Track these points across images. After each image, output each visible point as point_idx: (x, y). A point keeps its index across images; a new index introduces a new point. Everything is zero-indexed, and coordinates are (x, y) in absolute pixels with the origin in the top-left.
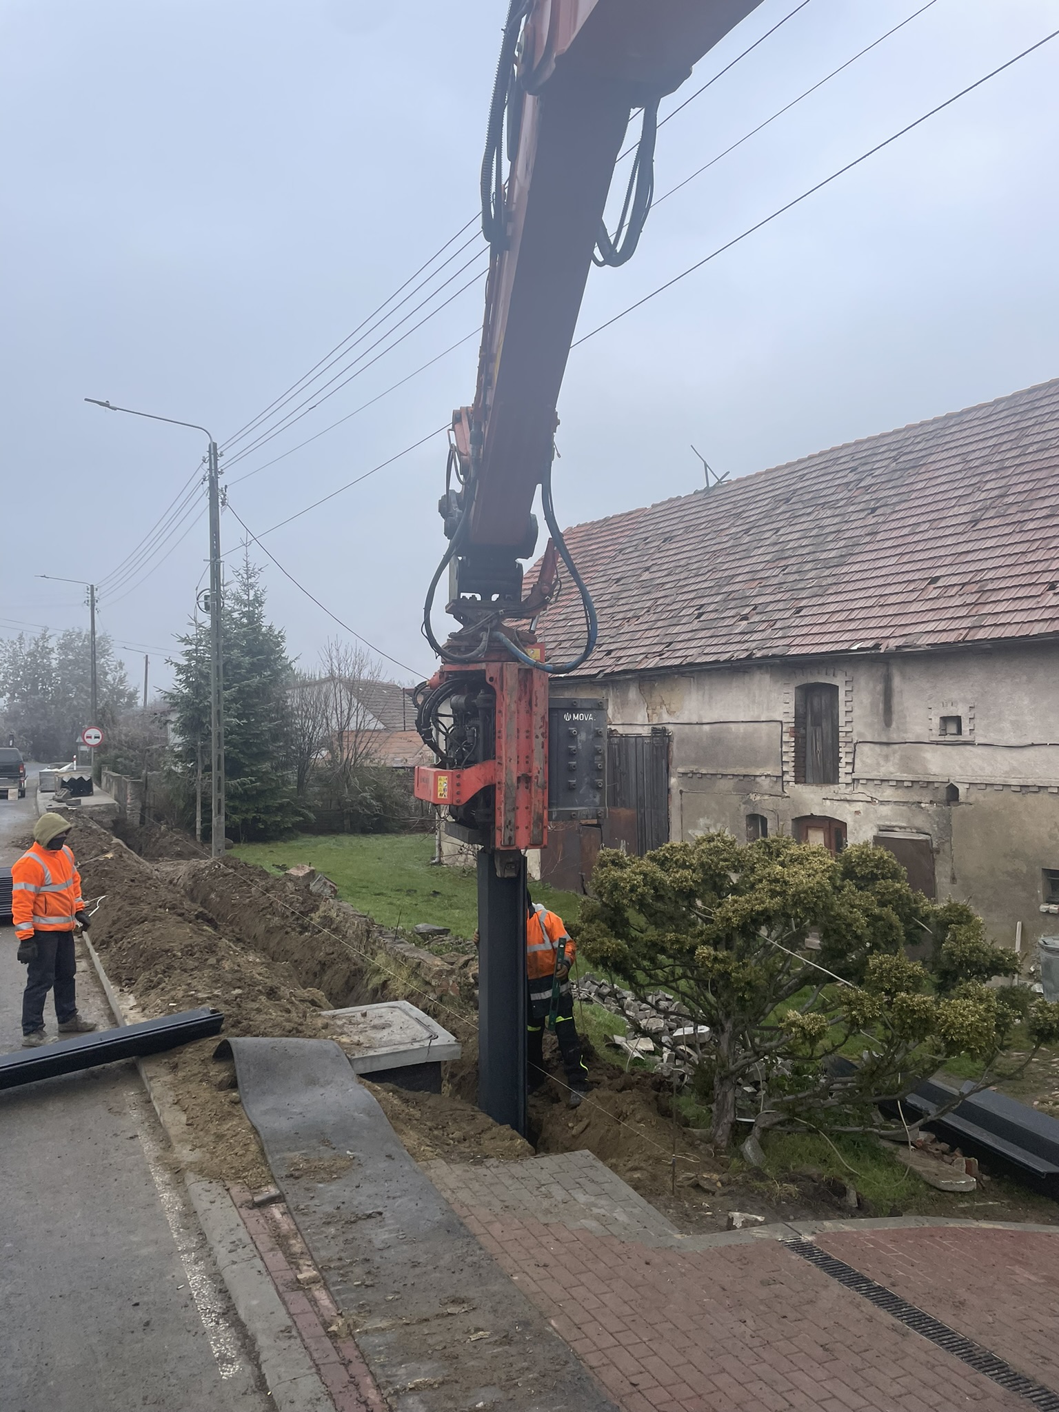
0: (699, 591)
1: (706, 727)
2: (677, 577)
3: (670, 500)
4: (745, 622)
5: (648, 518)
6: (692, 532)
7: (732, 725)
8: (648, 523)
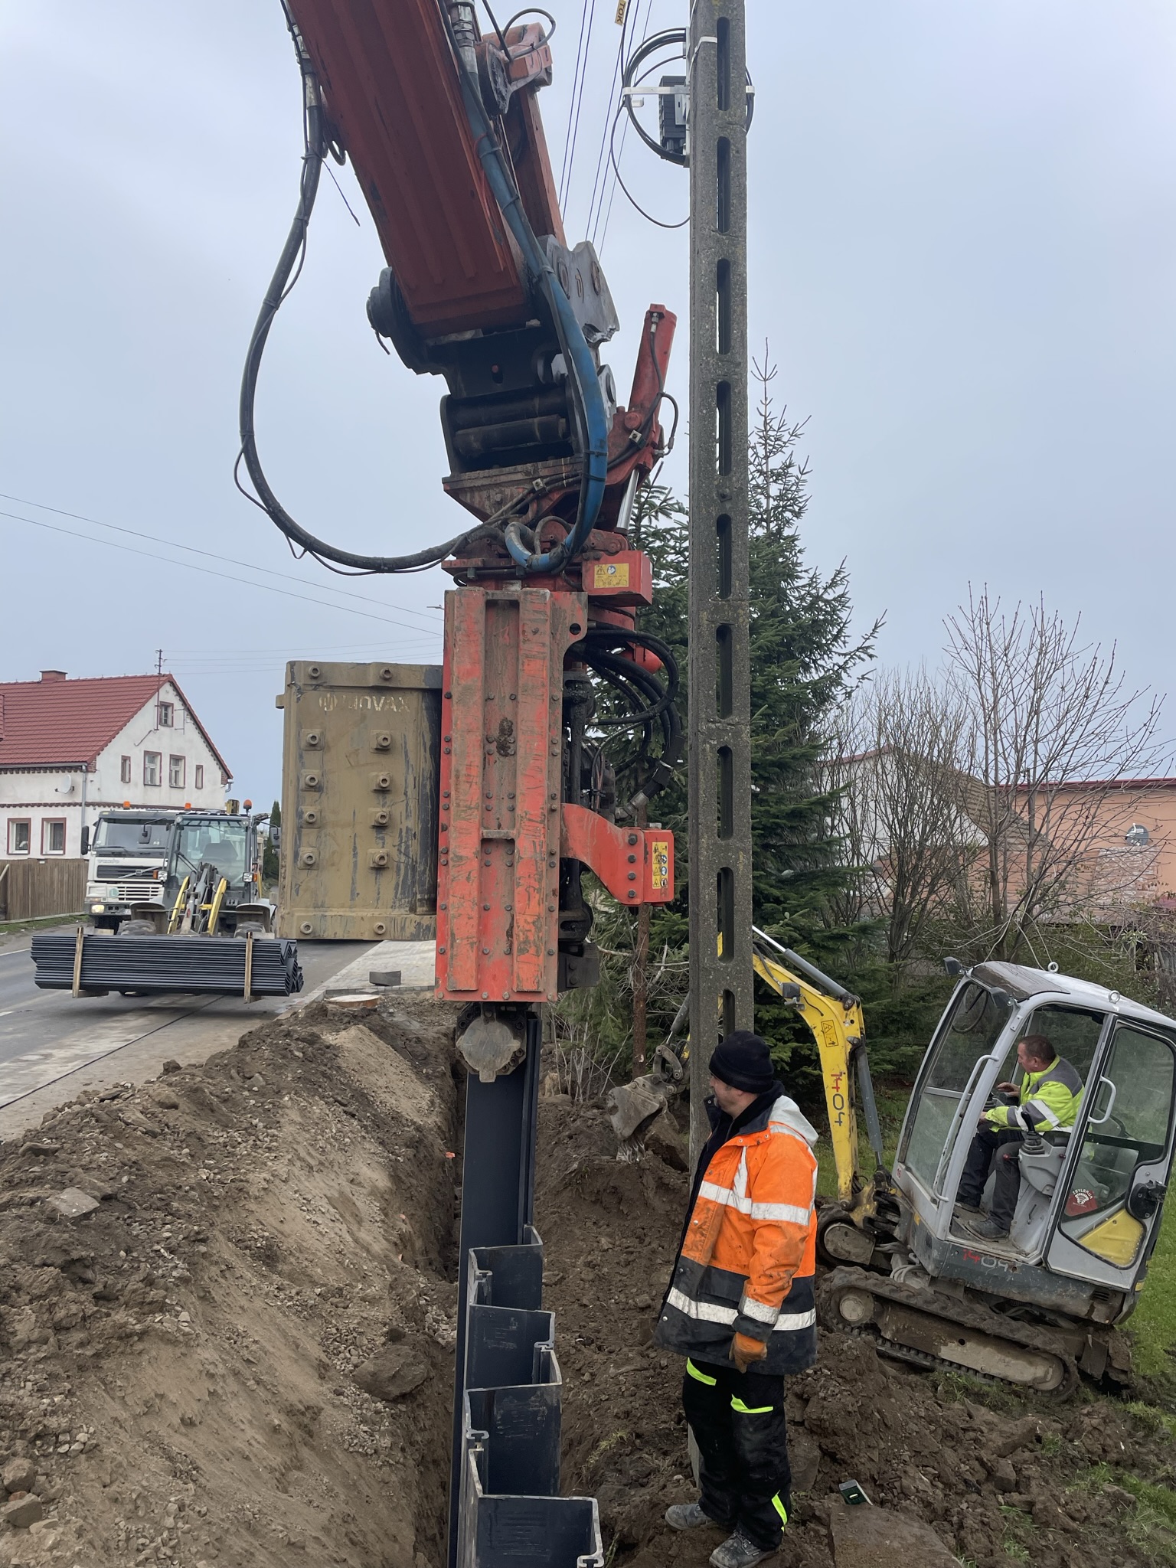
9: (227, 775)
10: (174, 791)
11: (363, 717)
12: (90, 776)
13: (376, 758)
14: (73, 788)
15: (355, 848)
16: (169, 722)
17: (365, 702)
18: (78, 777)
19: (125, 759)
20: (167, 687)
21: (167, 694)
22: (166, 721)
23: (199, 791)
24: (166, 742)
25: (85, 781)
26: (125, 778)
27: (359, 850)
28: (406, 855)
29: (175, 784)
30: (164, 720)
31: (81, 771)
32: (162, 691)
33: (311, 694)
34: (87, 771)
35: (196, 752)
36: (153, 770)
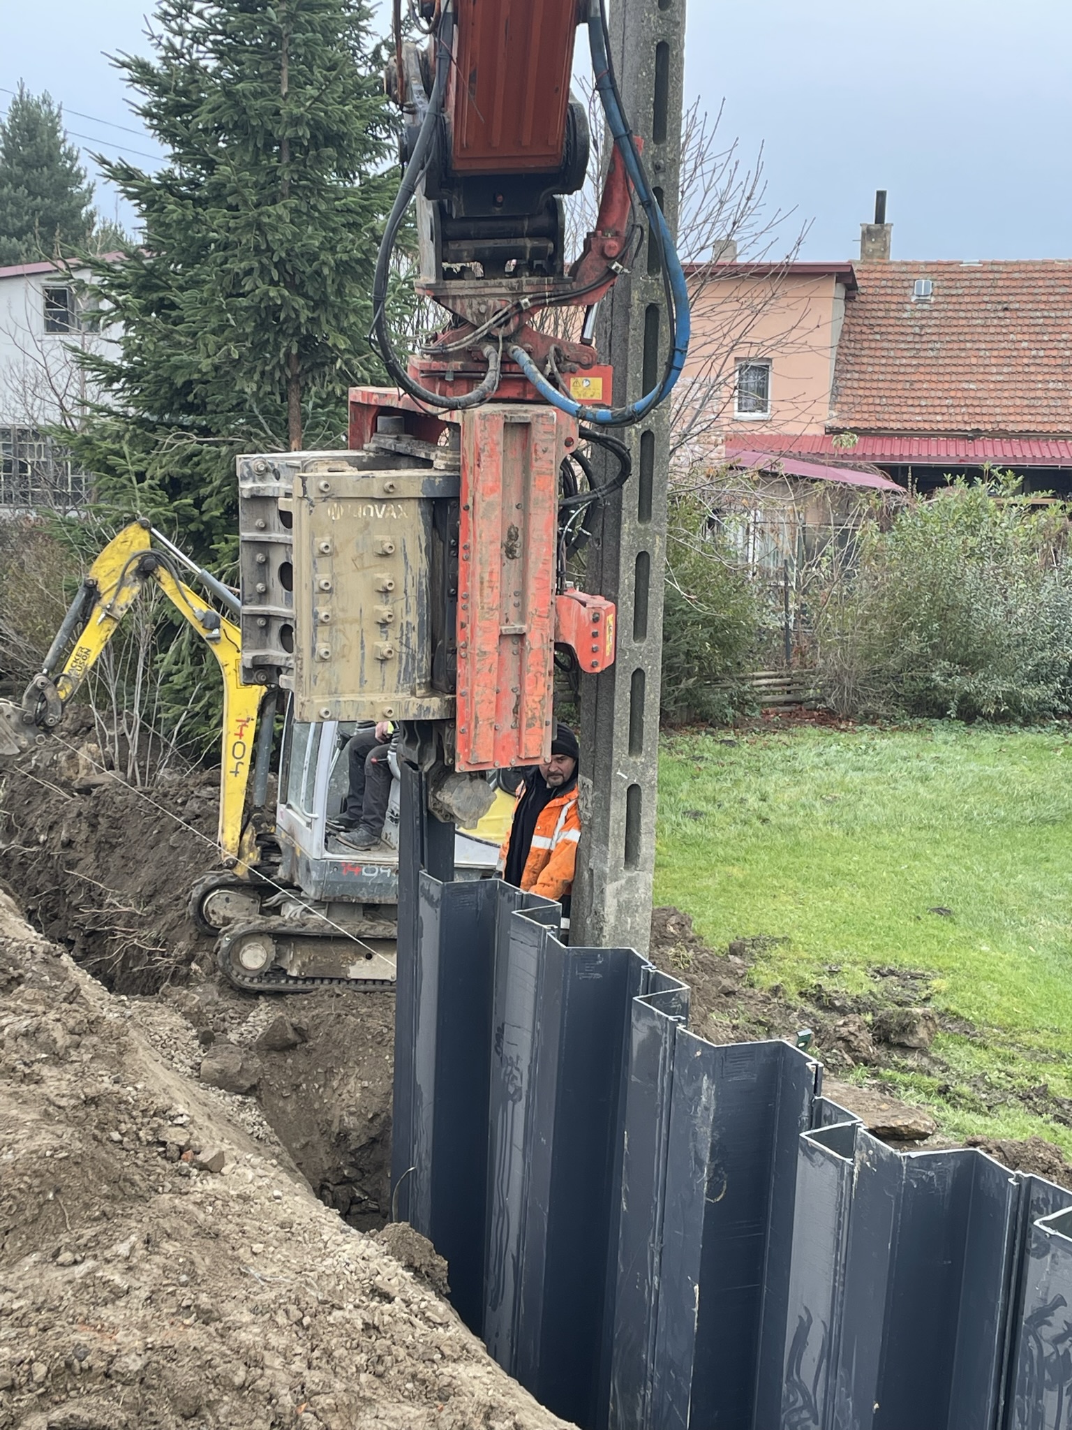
11: (367, 525)
13: (379, 561)
15: (362, 642)
17: (368, 511)
27: (365, 643)
28: (407, 646)
33: (321, 505)
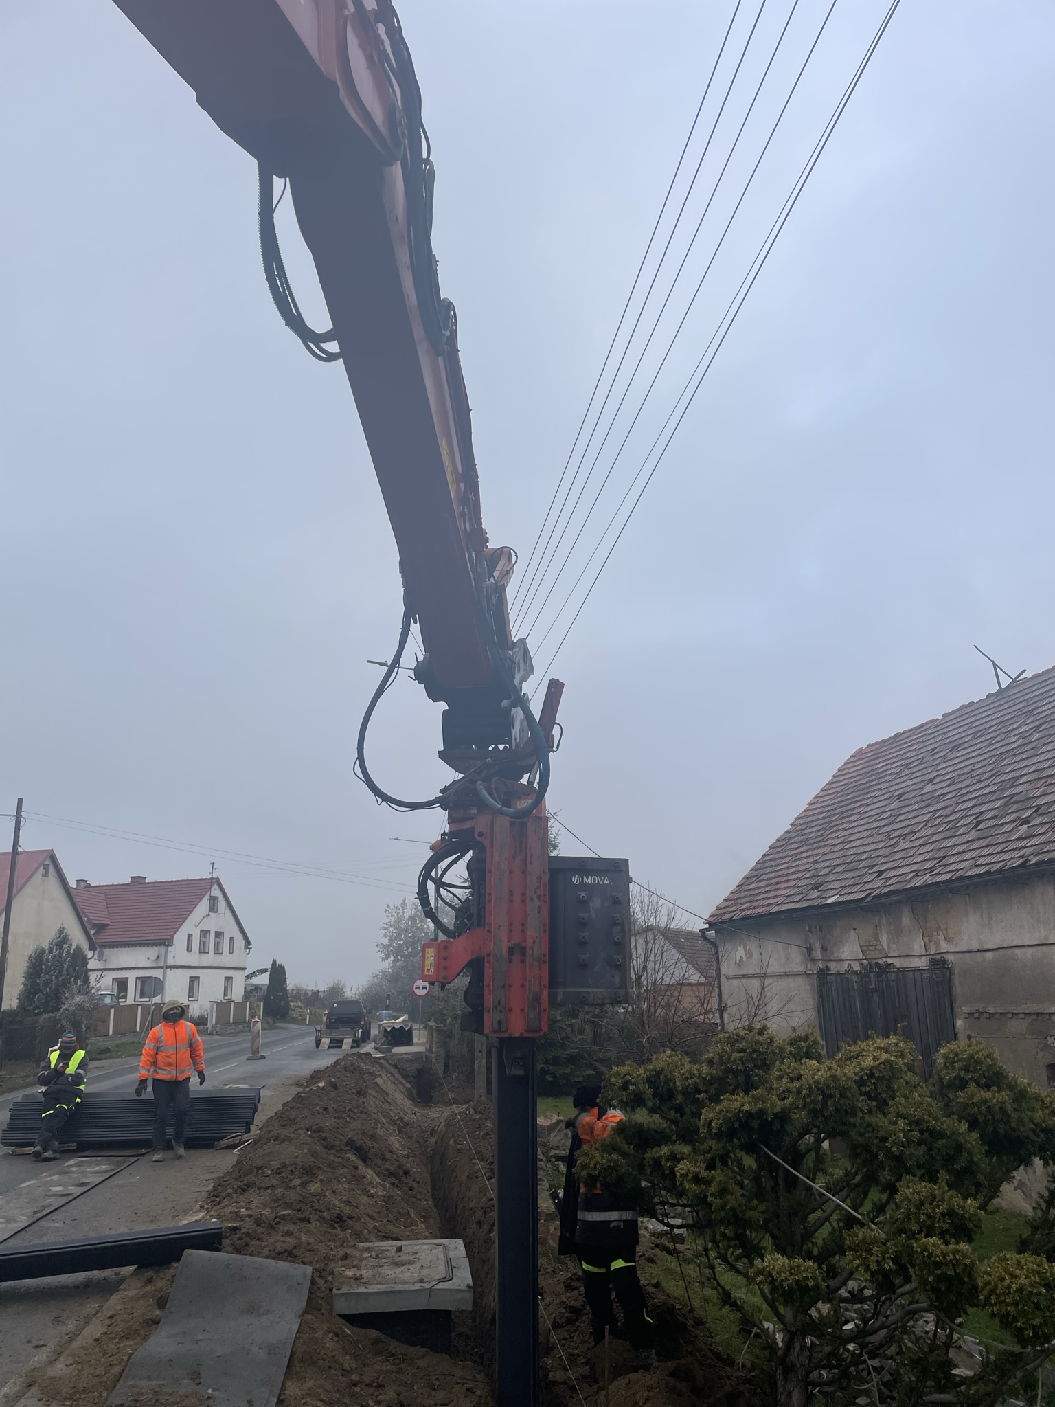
0: (980, 798)
1: (989, 955)
2: (959, 786)
3: (962, 707)
4: (1026, 826)
5: (939, 728)
6: (980, 736)
7: (1017, 951)
8: (937, 734)
9: (248, 943)
10: (217, 956)
12: (170, 948)
14: (158, 957)
16: (216, 910)
18: (162, 949)
19: (190, 936)
20: (216, 886)
21: (215, 892)
22: (213, 909)
23: (231, 955)
24: (213, 924)
25: (166, 952)
26: (189, 949)
29: (218, 952)
30: (213, 908)
31: (164, 945)
32: (212, 889)
34: (168, 946)
35: (231, 930)
36: (204, 942)
